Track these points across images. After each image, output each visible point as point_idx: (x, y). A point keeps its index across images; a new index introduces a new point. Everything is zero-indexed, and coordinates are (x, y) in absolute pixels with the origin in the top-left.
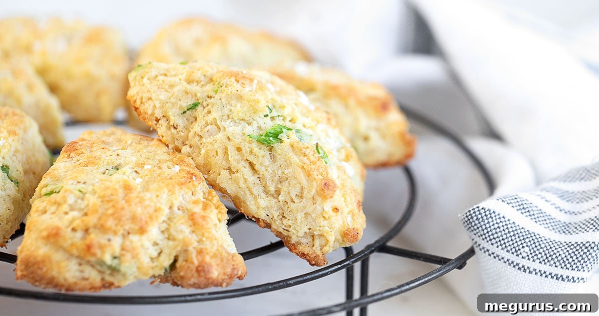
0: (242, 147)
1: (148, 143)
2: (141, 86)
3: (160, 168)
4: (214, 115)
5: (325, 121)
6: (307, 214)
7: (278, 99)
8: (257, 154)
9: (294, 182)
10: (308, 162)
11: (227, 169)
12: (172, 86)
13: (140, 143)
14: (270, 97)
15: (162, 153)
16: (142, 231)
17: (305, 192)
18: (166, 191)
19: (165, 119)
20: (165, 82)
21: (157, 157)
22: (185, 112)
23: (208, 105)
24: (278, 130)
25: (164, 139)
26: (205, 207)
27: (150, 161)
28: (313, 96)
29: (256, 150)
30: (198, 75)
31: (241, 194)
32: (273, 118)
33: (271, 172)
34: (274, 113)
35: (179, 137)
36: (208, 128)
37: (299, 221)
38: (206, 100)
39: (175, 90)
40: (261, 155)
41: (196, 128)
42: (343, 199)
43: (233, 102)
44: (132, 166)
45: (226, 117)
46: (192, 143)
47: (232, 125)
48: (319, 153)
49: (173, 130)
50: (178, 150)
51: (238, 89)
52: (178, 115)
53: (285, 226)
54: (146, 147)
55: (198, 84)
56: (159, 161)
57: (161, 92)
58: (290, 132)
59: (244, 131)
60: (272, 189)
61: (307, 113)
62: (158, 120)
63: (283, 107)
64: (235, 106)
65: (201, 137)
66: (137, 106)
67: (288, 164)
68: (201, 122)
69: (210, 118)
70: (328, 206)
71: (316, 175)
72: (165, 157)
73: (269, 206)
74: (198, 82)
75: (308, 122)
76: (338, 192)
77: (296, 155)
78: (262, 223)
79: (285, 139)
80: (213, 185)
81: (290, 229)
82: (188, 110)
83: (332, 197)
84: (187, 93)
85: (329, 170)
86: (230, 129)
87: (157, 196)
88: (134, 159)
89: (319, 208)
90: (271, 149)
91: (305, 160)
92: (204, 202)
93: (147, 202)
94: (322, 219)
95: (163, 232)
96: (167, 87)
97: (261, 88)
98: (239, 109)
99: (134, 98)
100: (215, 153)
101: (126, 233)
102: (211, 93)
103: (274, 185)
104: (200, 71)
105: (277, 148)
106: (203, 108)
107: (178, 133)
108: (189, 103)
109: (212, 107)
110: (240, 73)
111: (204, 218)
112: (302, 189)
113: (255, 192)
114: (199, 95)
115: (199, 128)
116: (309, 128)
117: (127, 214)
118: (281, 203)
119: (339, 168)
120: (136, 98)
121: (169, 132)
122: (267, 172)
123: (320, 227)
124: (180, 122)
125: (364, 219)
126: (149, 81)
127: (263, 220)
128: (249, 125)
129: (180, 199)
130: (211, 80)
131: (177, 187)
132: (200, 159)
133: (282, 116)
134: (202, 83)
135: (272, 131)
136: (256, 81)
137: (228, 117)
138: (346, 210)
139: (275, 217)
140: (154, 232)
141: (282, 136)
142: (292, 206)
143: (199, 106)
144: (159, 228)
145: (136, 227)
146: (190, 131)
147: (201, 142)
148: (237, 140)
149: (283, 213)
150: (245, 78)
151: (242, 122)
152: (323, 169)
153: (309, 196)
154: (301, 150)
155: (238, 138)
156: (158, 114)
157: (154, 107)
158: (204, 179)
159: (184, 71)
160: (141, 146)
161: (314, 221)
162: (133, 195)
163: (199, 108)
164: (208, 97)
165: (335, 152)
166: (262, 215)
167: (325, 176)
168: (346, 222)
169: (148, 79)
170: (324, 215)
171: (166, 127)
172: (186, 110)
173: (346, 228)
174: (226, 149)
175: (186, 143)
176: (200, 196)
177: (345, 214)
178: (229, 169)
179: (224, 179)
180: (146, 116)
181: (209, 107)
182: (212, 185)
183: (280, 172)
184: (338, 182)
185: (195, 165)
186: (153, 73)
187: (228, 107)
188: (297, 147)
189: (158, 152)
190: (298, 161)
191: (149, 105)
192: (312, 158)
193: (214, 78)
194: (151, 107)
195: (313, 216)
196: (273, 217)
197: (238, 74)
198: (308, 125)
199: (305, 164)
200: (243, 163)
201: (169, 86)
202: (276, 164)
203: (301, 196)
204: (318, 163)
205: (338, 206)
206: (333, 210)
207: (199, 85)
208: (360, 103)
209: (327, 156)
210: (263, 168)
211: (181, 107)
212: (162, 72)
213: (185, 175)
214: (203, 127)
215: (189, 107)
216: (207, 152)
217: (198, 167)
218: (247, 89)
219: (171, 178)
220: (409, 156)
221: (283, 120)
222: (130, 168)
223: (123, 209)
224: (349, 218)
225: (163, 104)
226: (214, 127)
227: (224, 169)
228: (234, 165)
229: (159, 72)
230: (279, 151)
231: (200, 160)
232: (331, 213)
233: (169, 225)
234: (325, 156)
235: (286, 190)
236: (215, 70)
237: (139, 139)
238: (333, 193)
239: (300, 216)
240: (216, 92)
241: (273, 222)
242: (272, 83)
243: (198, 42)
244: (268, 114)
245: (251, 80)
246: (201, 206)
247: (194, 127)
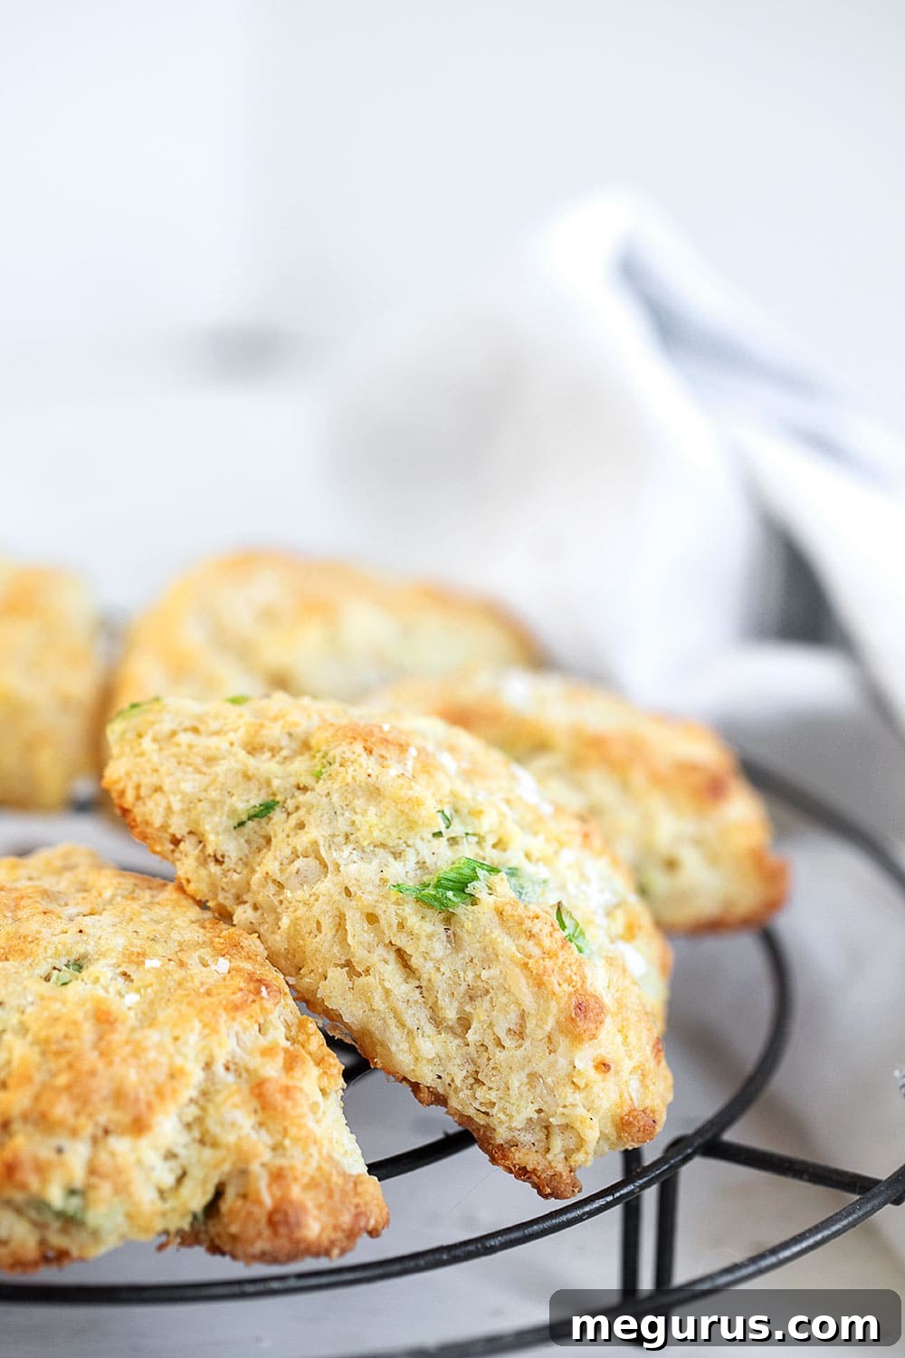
0: (379, 912)
1: (153, 897)
2: (136, 756)
3: (182, 964)
4: (314, 833)
5: (578, 839)
6: (533, 1077)
7: (465, 791)
8: (415, 931)
9: (504, 999)
10: (536, 951)
11: (343, 966)
12: (211, 760)
13: (135, 895)
14: (447, 787)
15: (185, 923)
16: (138, 1126)
17: (531, 1025)
18: (197, 1025)
19: (193, 840)
20: (195, 750)
21: (175, 936)
22: (241, 824)
23: (297, 808)
24: (467, 871)
25: (191, 888)
26: (291, 1063)
27: (159, 948)
29: (413, 921)
30: (274, 733)
31: (375, 1025)
32: (453, 841)
33: (448, 974)
34: (457, 829)
35: (227, 883)
36: (299, 863)
37: (514, 1092)
38: (293, 796)
39: (221, 768)
40: (425, 932)
41: (270, 863)
42: (619, 1039)
43: (359, 803)
44: (114, 961)
45: (341, 839)
46: (260, 898)
47: (355, 859)
48: (563, 926)
49: (213, 868)
50: (225, 916)
51: (370, 771)
52: (226, 830)
53: (481, 1104)
54: (149, 906)
55: (273, 756)
56: (180, 944)
57: (185, 773)
58: (495, 879)
59: (386, 875)
60: (451, 1014)
61: (533, 825)
62: (176, 842)
63: (476, 813)
64: (364, 813)
65: (281, 886)
66: (127, 805)
67: (490, 956)
68: (281, 848)
69: (302, 840)
70: (584, 1059)
71: (555, 982)
72: (196, 934)
73: (443, 1056)
74: (274, 751)
75: (538, 845)
76: (608, 1021)
77: (509, 934)
78: (425, 1095)
79: (482, 894)
81: (494, 1111)
82: (250, 818)
83: (594, 1037)
84: (247, 777)
85: (586, 971)
86: (353, 868)
87: (176, 1039)
88: (120, 942)
89: (563, 1062)
90: (449, 919)
91: (531, 946)
92: (286, 1051)
93: (152, 1055)
94: (569, 1089)
95: (188, 1126)
96: (199, 761)
97: (427, 766)
98: (372, 821)
99: (120, 786)
100: (315, 926)
101: (100, 1132)
102: (306, 780)
103: (456, 1004)
104: (281, 722)
105: (463, 918)
106: (285, 815)
107: (225, 873)
108: (253, 803)
109: (308, 812)
110: (376, 730)
111: (287, 1091)
112: (523, 1016)
113: (411, 1023)
114: (276, 783)
115: (277, 863)
116: (538, 860)
117: (102, 1086)
118: (472, 1049)
119: (611, 961)
120: (125, 787)
121: (203, 872)
122: (438, 975)
123: (565, 1107)
124: (231, 847)
125: (670, 1081)
126: (155, 746)
127: (428, 1088)
128: (395, 859)
129: (231, 1044)
130: (306, 746)
131: (224, 1017)
132: (278, 938)
133: (474, 835)
134: (284, 753)
135: (452, 875)
136: (413, 752)
137: (347, 837)
138: (627, 1065)
139: (458, 1082)
140: (168, 1128)
141: (477, 888)
142: (499, 1056)
143: (278, 809)
144: (180, 1117)
145: (124, 1118)
146: (253, 871)
147: (281, 898)
148: (368, 898)
149: (477, 1072)
150: (387, 741)
151: (380, 851)
152: (574, 968)
153: (540, 1035)
154: (521, 924)
155: (370, 892)
156: (178, 826)
157: (169, 809)
158: (287, 989)
159: (240, 722)
160: (135, 906)
161: (551, 1091)
162: (117, 1037)
163: (278, 815)
164: (299, 788)
165: (600, 919)
166: (427, 1077)
167: (579, 986)
168: (626, 1094)
169: (155, 740)
170: (574, 1080)
171: (198, 858)
172: (244, 817)
173: (626, 1109)
174: (342, 917)
175: (245, 897)
176: (278, 1035)
177: (625, 1075)
178: (348, 964)
179: (334, 990)
180: (149, 830)
181: (302, 812)
182: (307, 1002)
183: (470, 975)
184: (608, 1000)
185: (265, 954)
186: (167, 726)
187: (347, 814)
188: (512, 916)
189: (177, 922)
190: (514, 949)
191: (157, 805)
192: (547, 942)
193: (313, 742)
194: (161, 809)
195: (549, 1080)
196: (453, 1081)
197: (371, 733)
198: (536, 854)
199: (530, 957)
200: (381, 951)
201: (204, 759)
202: (461, 955)
203: (519, 1033)
204: (560, 954)
205: (608, 1057)
206: (596, 1067)
207: (278, 758)
208: (658, 780)
209: (582, 933)
210: (430, 965)
211: (233, 812)
212: (188, 723)
213: (242, 985)
214: (285, 861)
215: (252, 812)
216: (295, 923)
217: (272, 959)
218: (394, 771)
219: (208, 993)
220: (774, 904)
221: (478, 843)
222: (109, 966)
223: (93, 1073)
224: (634, 1084)
225: (190, 803)
226: (312, 862)
227: (336, 965)
228: (359, 955)
229: (180, 723)
230: (468, 925)
231: (279, 941)
232: (592, 1074)
233: (203, 1109)
234: (579, 933)
235: (483, 1017)
236: (316, 721)
237: (130, 887)
238: (597, 1028)
239: (517, 1080)
240: (318, 778)
241: (451, 1093)
242: (452, 749)
243: (268, 616)
244: (443, 829)
245: (403, 748)
246: (280, 1060)
247: (265, 861)
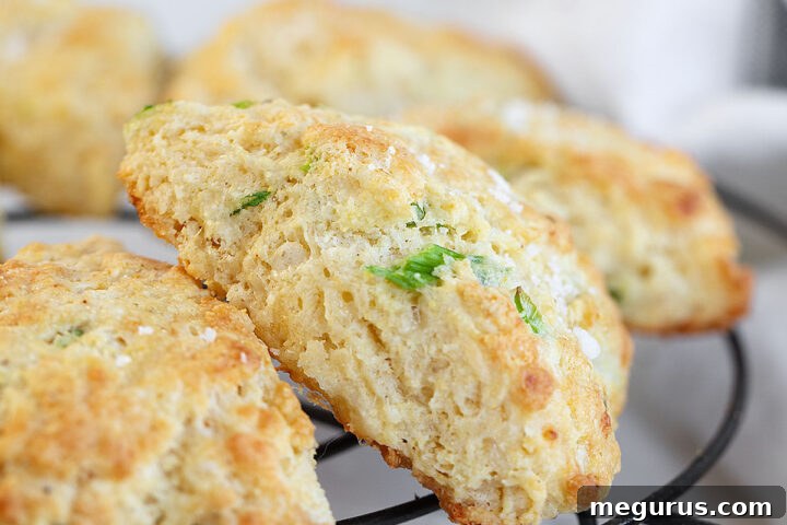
0: (354, 291)
1: (156, 276)
2: (148, 151)
3: (173, 332)
4: (300, 219)
5: (544, 237)
6: (488, 442)
7: (440, 188)
8: (385, 308)
9: (462, 371)
10: (493, 329)
11: (320, 339)
12: (213, 154)
13: (141, 274)
14: (422, 184)
15: (183, 298)
16: (120, 472)
17: (486, 395)
18: (179, 384)
19: (194, 225)
20: (198, 146)
21: (171, 309)
22: (237, 212)
23: (286, 198)
24: (434, 256)
25: (190, 268)
26: (265, 420)
27: (154, 318)
28: (533, 177)
29: (384, 299)
30: (269, 132)
31: (348, 393)
32: (426, 231)
33: (414, 348)
34: (430, 220)
35: (221, 264)
36: (286, 246)
37: (471, 455)
38: (283, 188)
39: (220, 162)
40: (394, 310)
41: (259, 247)
42: (568, 411)
43: (340, 194)
44: (111, 328)
45: (322, 226)
46: (250, 278)
47: (335, 243)
48: (520, 309)
49: (210, 251)
50: (220, 295)
51: (351, 165)
52: (223, 217)
53: (442, 466)
54: (150, 284)
55: (268, 152)
56: (175, 316)
57: (189, 165)
58: (459, 263)
59: (361, 258)
60: (415, 384)
61: (503, 220)
62: (179, 227)
63: (448, 207)
64: (345, 202)
65: (269, 267)
66: (137, 195)
67: (451, 332)
68: (270, 233)
69: (289, 227)
70: (533, 428)
71: (509, 358)
72: (191, 308)
73: (409, 422)
74: (269, 148)
75: (505, 239)
76: (557, 395)
77: (469, 313)
78: (392, 457)
79: (447, 277)
80: (290, 371)
81: (452, 473)
82: (244, 207)
83: (542, 406)
84: (243, 170)
85: (539, 348)
86: (332, 251)
87: (160, 396)
88: (120, 311)
89: (514, 429)
90: (416, 299)
91: (488, 323)
92: (262, 411)
93: (136, 409)
94: (519, 454)
95: (168, 474)
96: (202, 155)
97: (405, 163)
98: (351, 209)
99: (132, 178)
100: (297, 302)
101: (85, 476)
102: (297, 174)
103: (420, 375)
104: (276, 123)
105: (428, 298)
106: (275, 205)
107: (220, 255)
108: (247, 192)
109: (296, 202)
110: (360, 131)
111: (259, 446)
112: (479, 386)
113: (380, 391)
114: (268, 175)
115: (266, 246)
116: (505, 252)
117: (88, 435)
118: (434, 416)
119: (564, 342)
120: (137, 178)
121: (201, 254)
122: (405, 349)
123: (516, 470)
124: (227, 232)
125: (618, 453)
126: (164, 142)
127: (396, 451)
128: (372, 244)
129: (211, 403)
130: (298, 144)
131: (205, 379)
132: (264, 313)
133: (446, 226)
134: (278, 150)
135: (421, 259)
136: (392, 150)
137: (329, 224)
138: (575, 435)
139: (421, 446)
140: (148, 474)
141: (443, 271)
142: (458, 422)
143: (269, 199)
144: (161, 465)
145: (106, 463)
146: (245, 253)
147: (269, 277)
148: (344, 277)
149: (438, 437)
150: (369, 140)
151: (358, 238)
152: (527, 345)
153: (494, 404)
154: (480, 303)
155: (347, 274)
156: (180, 214)
157: (173, 197)
158: (269, 358)
159: (238, 122)
160: (139, 282)
161: (504, 455)
162: (107, 392)
163: (269, 204)
164: (289, 181)
165: (561, 306)
166: (393, 440)
167: (530, 361)
168: (572, 461)
169: (164, 138)
170: (525, 446)
171: (197, 242)
172: (239, 206)
173: (572, 474)
174: (321, 295)
175: (238, 278)
176: (256, 397)
177: (573, 443)
178: (326, 337)
179: (312, 360)
180: (156, 217)
181: (289, 202)
183: (433, 350)
184: (558, 375)
185: (253, 327)
186: (176, 125)
187: (329, 203)
188: (472, 296)
189: (174, 297)
190: (472, 326)
191: (162, 194)
192: (503, 321)
193: (304, 141)
194: (166, 198)
195: (502, 445)
196: (417, 444)
197: (355, 133)
198: (503, 246)
199: (487, 333)
200: (354, 326)
201: (206, 155)
202: (425, 331)
203: (476, 403)
204: (514, 331)
205: (557, 426)
206: (545, 435)
207: (271, 154)
208: (634, 195)
209: (539, 316)
210: (397, 339)
211: (229, 200)
212: (195, 123)
213: (225, 351)
214: (273, 245)
215: (246, 201)
216: (279, 300)
217: (259, 333)
218: (372, 167)
219: (193, 357)
220: (738, 311)
221: (449, 233)
222: (107, 332)
223: (80, 423)
224: (581, 452)
225: (192, 192)
226: (297, 246)
227: (315, 338)
228: (335, 328)
229: (188, 123)
230: (433, 304)
231: (265, 316)
232: (541, 441)
233: (182, 459)
234: (535, 316)
235: (444, 387)
236: (310, 121)
237: (138, 267)
238: (545, 399)
239: (473, 445)
240: (306, 170)
241: (415, 456)
242: (433, 153)
243: (304, 50)
244: (416, 221)
245: (383, 147)
246: (255, 419)
247: (256, 245)
